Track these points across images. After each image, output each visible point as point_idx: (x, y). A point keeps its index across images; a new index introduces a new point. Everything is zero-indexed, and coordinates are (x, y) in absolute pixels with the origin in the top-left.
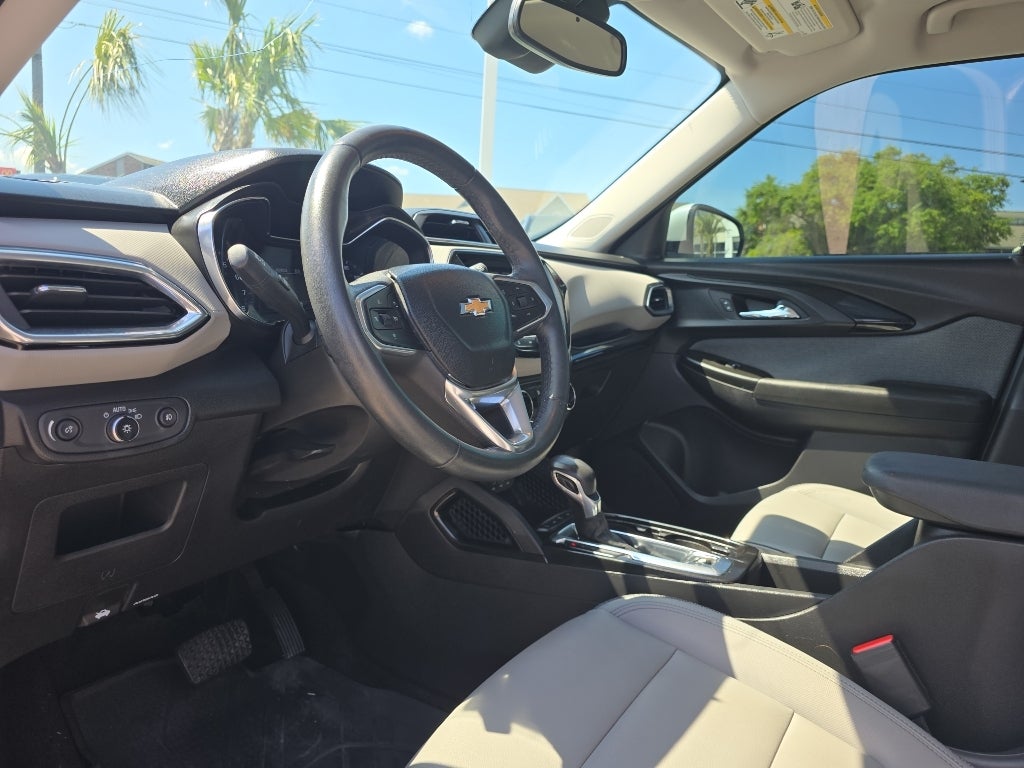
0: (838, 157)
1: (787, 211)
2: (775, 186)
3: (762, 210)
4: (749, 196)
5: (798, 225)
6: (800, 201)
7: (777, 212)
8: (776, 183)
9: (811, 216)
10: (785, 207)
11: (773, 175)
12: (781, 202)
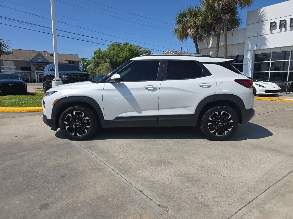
0: (115, 44)
1: (105, 58)
2: (101, 51)
3: (99, 57)
4: (95, 53)
5: (108, 61)
6: (108, 55)
7: (102, 58)
8: (101, 50)
9: (111, 59)
10: (104, 57)
11: (100, 48)
12: (103, 55)
